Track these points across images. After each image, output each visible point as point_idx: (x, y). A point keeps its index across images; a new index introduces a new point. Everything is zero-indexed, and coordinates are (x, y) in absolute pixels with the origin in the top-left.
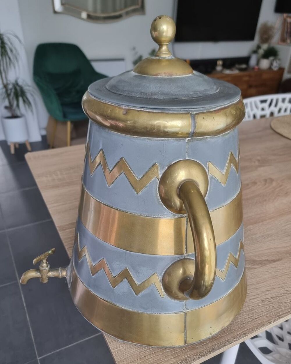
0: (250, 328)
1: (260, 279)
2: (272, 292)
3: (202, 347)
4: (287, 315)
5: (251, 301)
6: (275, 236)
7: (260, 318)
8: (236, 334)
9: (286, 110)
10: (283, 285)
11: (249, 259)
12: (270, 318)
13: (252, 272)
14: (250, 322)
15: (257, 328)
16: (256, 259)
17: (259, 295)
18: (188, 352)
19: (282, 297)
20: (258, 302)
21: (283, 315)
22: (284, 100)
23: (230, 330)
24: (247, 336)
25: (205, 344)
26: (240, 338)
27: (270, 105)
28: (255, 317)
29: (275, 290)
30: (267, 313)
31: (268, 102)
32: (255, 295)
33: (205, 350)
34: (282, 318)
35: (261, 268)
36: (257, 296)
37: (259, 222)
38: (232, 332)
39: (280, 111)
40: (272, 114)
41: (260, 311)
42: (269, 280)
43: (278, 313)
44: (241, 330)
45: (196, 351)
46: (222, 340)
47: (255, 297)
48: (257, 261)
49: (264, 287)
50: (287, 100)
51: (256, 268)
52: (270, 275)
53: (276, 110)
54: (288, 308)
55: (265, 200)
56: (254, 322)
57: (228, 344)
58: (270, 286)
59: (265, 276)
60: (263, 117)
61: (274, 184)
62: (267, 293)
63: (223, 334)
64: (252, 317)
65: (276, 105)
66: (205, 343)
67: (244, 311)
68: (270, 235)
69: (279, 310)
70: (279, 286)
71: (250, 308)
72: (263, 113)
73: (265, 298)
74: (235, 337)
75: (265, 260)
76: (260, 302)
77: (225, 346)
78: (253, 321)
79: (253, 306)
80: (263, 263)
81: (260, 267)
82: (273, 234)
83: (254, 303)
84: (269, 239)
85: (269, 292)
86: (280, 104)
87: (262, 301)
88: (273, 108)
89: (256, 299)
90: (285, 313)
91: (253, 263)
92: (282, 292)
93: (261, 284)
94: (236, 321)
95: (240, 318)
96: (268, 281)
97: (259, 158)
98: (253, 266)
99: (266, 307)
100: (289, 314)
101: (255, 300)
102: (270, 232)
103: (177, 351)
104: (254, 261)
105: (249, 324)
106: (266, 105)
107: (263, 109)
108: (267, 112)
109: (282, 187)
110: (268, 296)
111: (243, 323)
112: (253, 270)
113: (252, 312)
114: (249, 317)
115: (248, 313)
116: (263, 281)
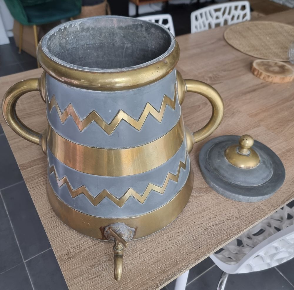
0: (194, 258)
1: (205, 206)
2: (214, 219)
3: (152, 281)
4: (226, 242)
5: (196, 230)
7: (203, 247)
8: (181, 266)
9: (238, 17)
10: (223, 211)
11: (197, 187)
12: (211, 246)
13: (198, 201)
14: (194, 252)
15: (199, 258)
18: (139, 288)
19: (223, 224)
20: (202, 231)
21: (222, 242)
22: (236, 8)
23: (177, 262)
25: (154, 279)
26: (184, 269)
27: (224, 13)
28: (198, 247)
29: (217, 217)
30: (209, 241)
31: (222, 11)
33: (154, 284)
34: (221, 245)
35: (207, 195)
36: (201, 225)
38: (178, 264)
39: (233, 18)
40: (226, 22)
41: (203, 240)
42: (213, 207)
43: (218, 240)
44: (186, 261)
45: (146, 286)
46: (169, 273)
49: (207, 215)
50: (239, 8)
51: (201, 196)
52: (214, 202)
53: (229, 18)
54: (227, 234)
56: (197, 251)
57: (174, 277)
58: (213, 213)
59: (209, 204)
60: (217, 25)
62: (210, 221)
63: (170, 266)
64: (195, 246)
65: (229, 14)
66: (154, 277)
67: (189, 241)
69: (219, 238)
70: (220, 213)
71: (194, 238)
72: (217, 21)
73: (208, 226)
74: (180, 268)
76: (203, 231)
77: (172, 278)
79: (197, 235)
80: (208, 190)
81: (205, 195)
83: (199, 232)
85: (212, 220)
86: (233, 12)
87: (205, 229)
88: (226, 15)
90: (224, 240)
91: (199, 191)
92: (223, 219)
93: (205, 212)
94: (182, 253)
95: (186, 248)
96: (211, 209)
97: (211, 75)
98: (200, 194)
99: (209, 236)
100: (227, 241)
101: (200, 229)
103: (129, 288)
105: (193, 254)
106: (220, 14)
107: (217, 18)
108: (221, 20)
109: (230, 107)
110: (210, 224)
111: (188, 254)
112: (199, 198)
113: (195, 242)
114: (193, 247)
115: (193, 243)
116: (207, 209)
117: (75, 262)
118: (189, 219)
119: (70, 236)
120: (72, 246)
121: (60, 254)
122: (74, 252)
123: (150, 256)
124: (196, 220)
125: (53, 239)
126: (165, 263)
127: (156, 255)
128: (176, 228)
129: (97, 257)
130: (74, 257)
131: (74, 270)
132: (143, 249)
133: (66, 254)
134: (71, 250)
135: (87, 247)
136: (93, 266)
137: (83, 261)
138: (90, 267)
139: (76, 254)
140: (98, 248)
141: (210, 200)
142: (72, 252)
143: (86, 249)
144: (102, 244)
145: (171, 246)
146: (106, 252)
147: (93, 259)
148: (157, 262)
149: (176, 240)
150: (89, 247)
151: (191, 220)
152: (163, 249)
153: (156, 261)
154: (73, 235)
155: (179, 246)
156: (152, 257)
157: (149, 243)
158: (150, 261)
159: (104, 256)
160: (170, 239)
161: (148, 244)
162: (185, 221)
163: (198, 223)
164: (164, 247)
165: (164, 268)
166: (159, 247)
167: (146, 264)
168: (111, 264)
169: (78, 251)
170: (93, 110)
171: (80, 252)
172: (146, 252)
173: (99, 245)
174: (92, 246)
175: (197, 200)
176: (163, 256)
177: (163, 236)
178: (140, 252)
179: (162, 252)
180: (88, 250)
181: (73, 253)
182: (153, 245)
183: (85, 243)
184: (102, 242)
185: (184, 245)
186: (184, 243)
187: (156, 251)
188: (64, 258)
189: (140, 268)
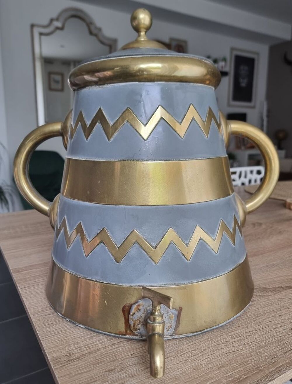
0: (286, 363)
1: (279, 305)
5: (275, 330)
6: (281, 265)
8: (267, 372)
9: (255, 181)
11: (258, 287)
14: (284, 356)
16: (267, 286)
17: (284, 322)
20: (285, 330)
23: (257, 367)
24: (285, 373)
26: (275, 377)
27: (240, 176)
31: (238, 174)
32: (279, 323)
35: (277, 294)
36: (282, 324)
37: (259, 255)
38: (260, 370)
39: (250, 181)
40: (243, 184)
44: (273, 366)
47: (280, 325)
48: (269, 288)
50: (255, 172)
51: (269, 296)
53: (246, 181)
55: (259, 238)
61: (264, 226)
63: (248, 373)
64: (282, 348)
65: (245, 177)
67: (269, 342)
68: (275, 265)
71: (277, 339)
74: (267, 376)
75: (279, 287)
76: (288, 331)
78: (287, 354)
79: (281, 336)
80: (277, 290)
81: (274, 294)
82: (279, 264)
83: (282, 332)
84: (275, 268)
86: (249, 176)
88: (243, 179)
89: (282, 327)
91: (264, 291)
95: (267, 351)
101: (282, 329)
102: (275, 263)
104: (265, 288)
105: (282, 358)
106: (236, 177)
107: (233, 181)
108: (238, 183)
109: (273, 228)
111: (273, 357)
112: (266, 297)
113: (281, 343)
114: (280, 350)
115: (277, 345)
116: (284, 308)
117: (80, 365)
118: (259, 317)
119: (75, 335)
120: (76, 346)
121: (56, 355)
122: (78, 352)
123: (208, 359)
124: (271, 319)
125: (48, 338)
126: (237, 369)
127: (219, 358)
128: (242, 327)
129: (118, 359)
130: (78, 358)
131: (79, 376)
132: (194, 350)
133: (66, 356)
134: (75, 351)
135: (101, 347)
136: (110, 371)
137: (93, 365)
138: (106, 373)
139: (83, 355)
140: (118, 349)
141: (284, 299)
142: (75, 353)
143: (98, 350)
144: (124, 343)
145: (240, 347)
146: (131, 353)
147: (112, 361)
148: (222, 367)
149: (247, 341)
150: (104, 348)
151: (263, 319)
152: (228, 351)
153: (219, 366)
154: (79, 333)
155: (254, 347)
156: (213, 361)
157: (203, 343)
158: (210, 366)
159: (131, 359)
160: (237, 339)
161: (202, 345)
162: (254, 319)
163: (276, 322)
164: (230, 348)
165: (238, 376)
166: (220, 348)
167: (203, 369)
168: (142, 368)
169: (86, 352)
170: (127, 108)
171: (90, 353)
172: (200, 355)
173: (120, 345)
174: (109, 346)
175: (265, 299)
176: (230, 360)
177: (223, 336)
178: (189, 354)
179: (227, 354)
180: (103, 351)
181: (77, 354)
182: (210, 346)
183: (98, 343)
184: (125, 342)
185: (262, 347)
186: (262, 344)
187: (217, 354)
188: (62, 359)
189: (194, 375)
